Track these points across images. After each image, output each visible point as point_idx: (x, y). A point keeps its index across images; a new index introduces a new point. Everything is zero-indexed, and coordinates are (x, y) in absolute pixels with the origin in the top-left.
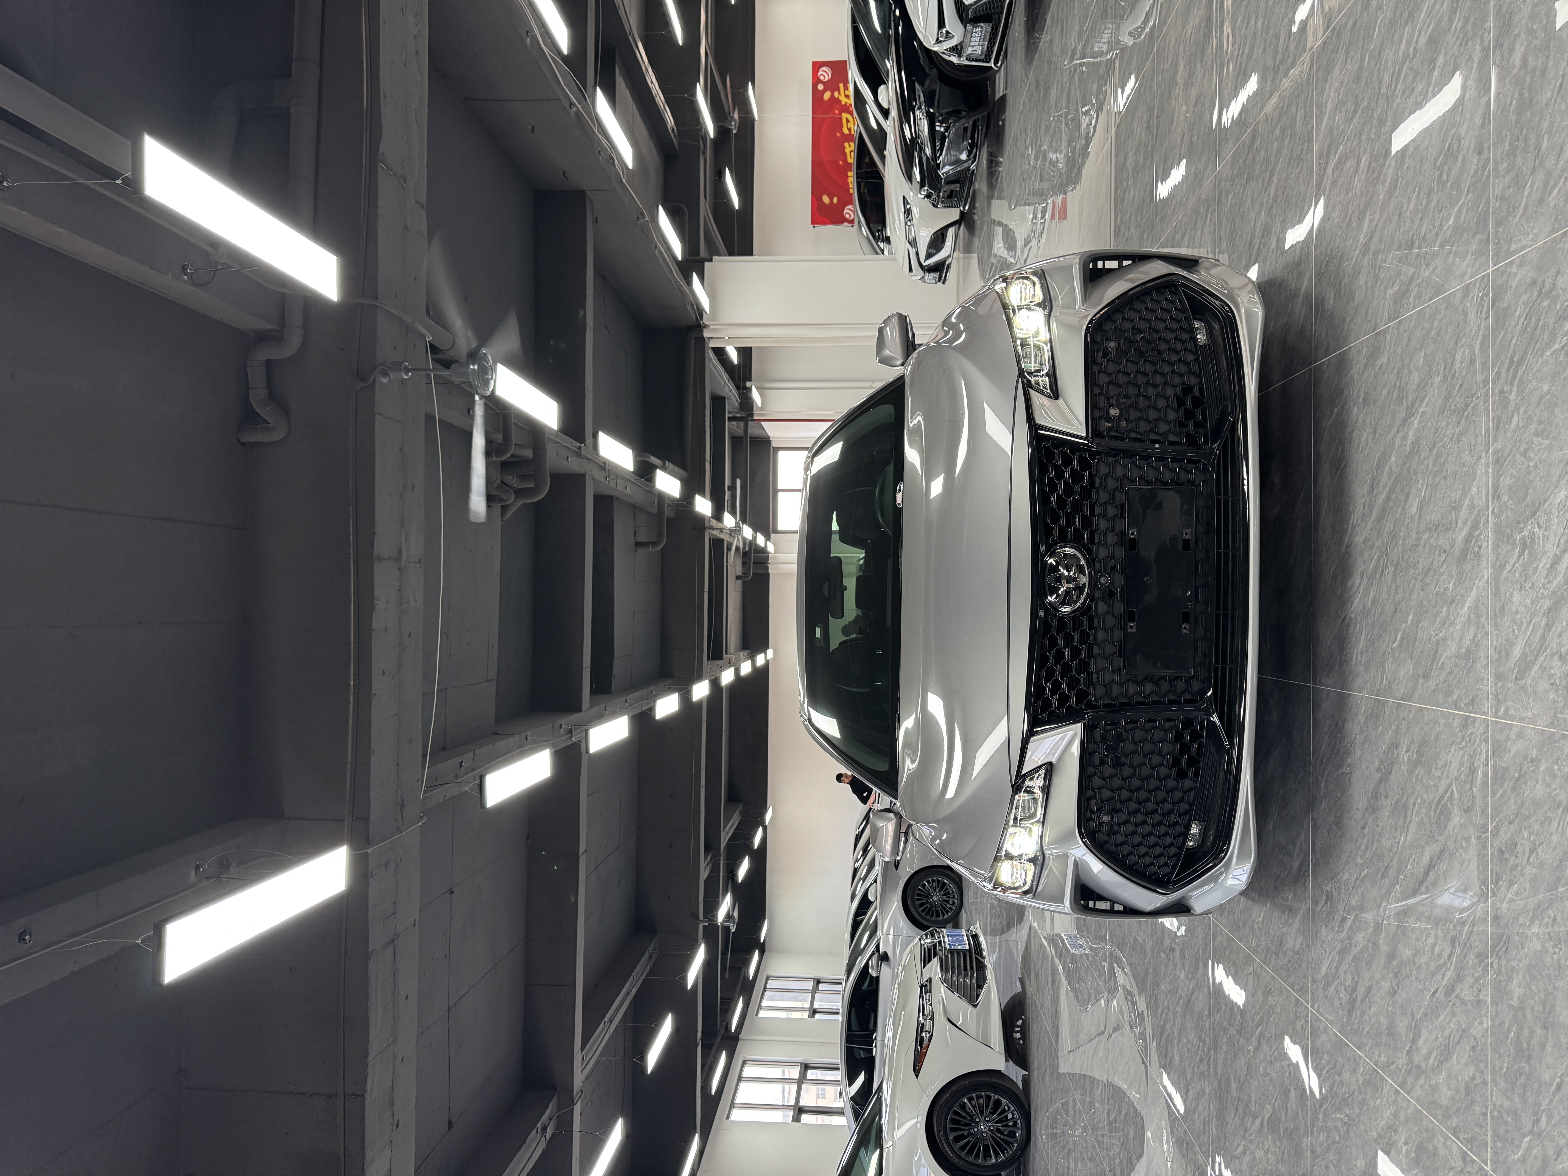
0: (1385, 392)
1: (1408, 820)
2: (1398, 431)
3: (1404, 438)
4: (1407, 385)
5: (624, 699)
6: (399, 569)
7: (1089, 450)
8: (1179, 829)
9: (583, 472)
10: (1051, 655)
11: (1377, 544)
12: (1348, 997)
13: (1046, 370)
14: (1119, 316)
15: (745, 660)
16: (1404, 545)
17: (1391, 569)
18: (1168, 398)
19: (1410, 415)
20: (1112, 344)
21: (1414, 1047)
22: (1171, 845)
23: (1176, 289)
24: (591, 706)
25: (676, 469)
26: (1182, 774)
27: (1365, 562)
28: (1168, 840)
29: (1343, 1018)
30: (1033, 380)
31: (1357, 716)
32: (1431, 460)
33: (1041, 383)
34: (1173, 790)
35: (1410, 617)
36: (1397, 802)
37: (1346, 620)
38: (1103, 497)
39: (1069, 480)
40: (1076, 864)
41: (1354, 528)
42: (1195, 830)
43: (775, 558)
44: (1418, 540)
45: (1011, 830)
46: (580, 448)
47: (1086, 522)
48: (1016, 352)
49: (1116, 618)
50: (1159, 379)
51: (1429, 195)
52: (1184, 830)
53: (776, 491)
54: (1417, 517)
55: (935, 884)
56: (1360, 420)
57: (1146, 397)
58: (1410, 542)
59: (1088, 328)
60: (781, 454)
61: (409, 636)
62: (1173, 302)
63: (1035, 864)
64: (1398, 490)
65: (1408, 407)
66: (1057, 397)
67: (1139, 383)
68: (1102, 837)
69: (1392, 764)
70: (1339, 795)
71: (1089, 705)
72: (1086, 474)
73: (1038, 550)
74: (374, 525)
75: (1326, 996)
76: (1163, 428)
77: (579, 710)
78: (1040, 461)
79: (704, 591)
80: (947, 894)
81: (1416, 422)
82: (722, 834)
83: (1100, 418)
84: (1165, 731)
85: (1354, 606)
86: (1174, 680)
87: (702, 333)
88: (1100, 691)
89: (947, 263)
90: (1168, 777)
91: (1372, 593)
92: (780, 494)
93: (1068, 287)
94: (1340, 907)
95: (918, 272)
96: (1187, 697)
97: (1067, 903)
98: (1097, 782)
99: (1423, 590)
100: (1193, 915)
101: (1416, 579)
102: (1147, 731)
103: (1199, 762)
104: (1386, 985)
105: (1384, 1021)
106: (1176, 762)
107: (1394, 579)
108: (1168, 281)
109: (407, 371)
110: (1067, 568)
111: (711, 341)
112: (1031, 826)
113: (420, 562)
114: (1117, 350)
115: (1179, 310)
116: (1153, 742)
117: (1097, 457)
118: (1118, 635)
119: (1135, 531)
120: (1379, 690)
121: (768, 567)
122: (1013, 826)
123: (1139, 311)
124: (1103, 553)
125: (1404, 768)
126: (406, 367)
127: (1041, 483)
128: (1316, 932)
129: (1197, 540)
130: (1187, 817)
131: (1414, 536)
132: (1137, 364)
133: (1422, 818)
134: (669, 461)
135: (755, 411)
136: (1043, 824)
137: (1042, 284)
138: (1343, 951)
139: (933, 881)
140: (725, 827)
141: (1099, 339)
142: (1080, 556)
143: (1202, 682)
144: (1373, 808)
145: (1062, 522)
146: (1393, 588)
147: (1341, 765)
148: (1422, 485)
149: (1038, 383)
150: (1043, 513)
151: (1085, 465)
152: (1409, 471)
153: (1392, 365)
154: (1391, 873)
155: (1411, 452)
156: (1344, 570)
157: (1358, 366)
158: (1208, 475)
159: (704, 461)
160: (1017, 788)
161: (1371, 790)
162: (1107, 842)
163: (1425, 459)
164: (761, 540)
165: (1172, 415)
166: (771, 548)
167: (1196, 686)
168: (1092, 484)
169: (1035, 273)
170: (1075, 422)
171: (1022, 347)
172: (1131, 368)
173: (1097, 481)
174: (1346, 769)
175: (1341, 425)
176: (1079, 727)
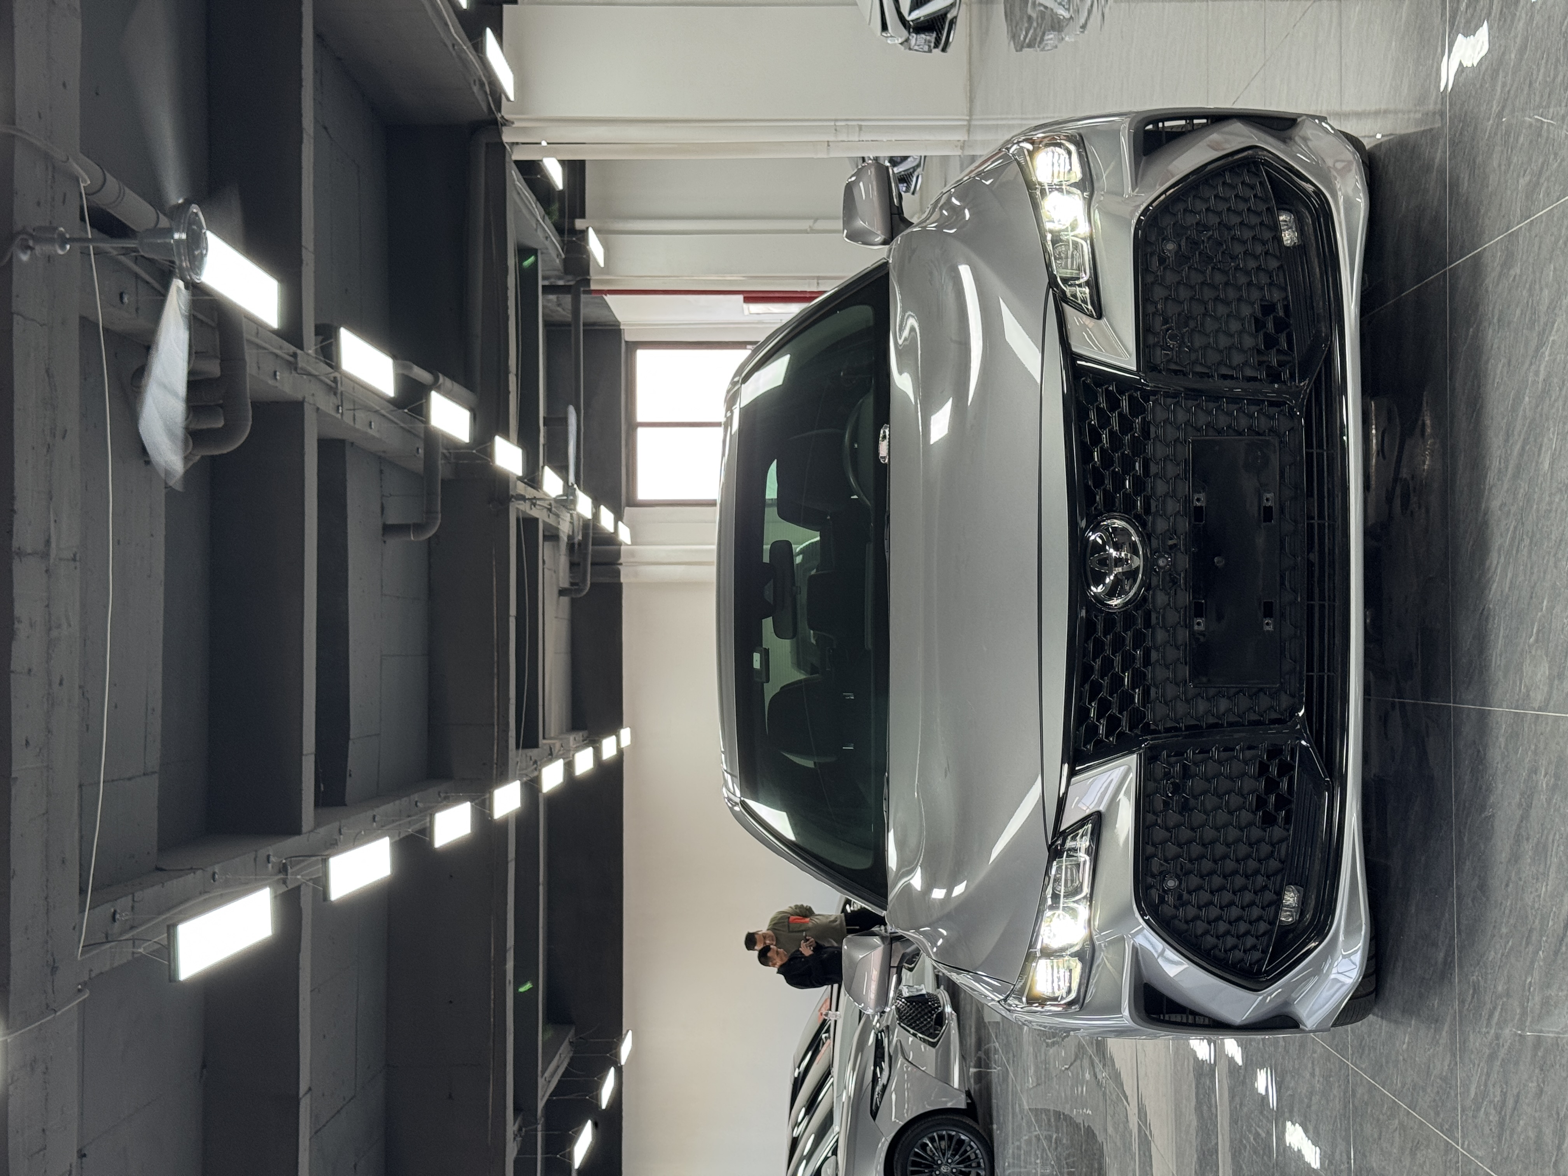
0: (1518, 312)
1: (1548, 863)
2: (1531, 364)
3: (1537, 373)
4: (1538, 305)
5: (370, 813)
6: (47, 571)
7: (1141, 389)
8: (1269, 896)
9: (300, 398)
10: (1097, 664)
11: (1514, 509)
12: (1497, 1118)
13: (1085, 278)
14: (1180, 206)
15: (579, 749)
16: (1538, 510)
17: (1527, 541)
18: (1244, 319)
19: (1541, 344)
20: (1171, 246)
21: (1560, 1155)
22: (1260, 918)
23: (1258, 169)
24: (318, 824)
25: (457, 388)
26: (1269, 820)
27: (1501, 535)
28: (1256, 912)
29: (1493, 1148)
30: (1068, 290)
31: (1497, 738)
32: (1560, 403)
33: (1078, 294)
34: (1259, 841)
35: (1545, 603)
36: (1537, 844)
37: (1485, 613)
38: (1161, 451)
39: (1116, 428)
40: (1135, 951)
41: (1490, 489)
42: (1290, 898)
43: (632, 554)
44: (1550, 503)
45: (1048, 913)
46: (295, 355)
47: (1139, 485)
48: (1045, 250)
49: (1179, 612)
50: (1232, 294)
51: (1556, 68)
52: (1275, 897)
53: (633, 426)
54: (1549, 474)
55: (943, 1144)
56: (1495, 346)
57: (1216, 318)
58: (1544, 506)
59: (1139, 220)
60: (642, 355)
61: (61, 684)
62: (1253, 187)
63: (1081, 959)
64: (1532, 439)
65: (1539, 333)
66: (1100, 316)
67: (1206, 298)
68: (1167, 910)
69: (1532, 794)
70: (1482, 847)
71: (1147, 729)
72: (1138, 420)
73: (1077, 524)
74: (13, 498)
75: (1476, 1127)
76: (1237, 359)
77: (296, 830)
78: (1078, 403)
79: (508, 615)
80: (966, 1160)
81: (1547, 353)
82: (541, 1082)
83: (1154, 345)
84: (1246, 762)
85: (1492, 593)
86: (1255, 694)
87: (499, 134)
88: (1161, 710)
89: (950, 16)
90: (1250, 824)
91: (1509, 575)
92: (640, 431)
93: (1113, 163)
94: (1487, 998)
95: (897, 34)
96: (1274, 716)
97: (1126, 1013)
98: (1159, 834)
99: (1556, 567)
100: (1303, 1031)
101: (1549, 553)
102: (1220, 762)
103: (1290, 802)
104: (1532, 1085)
105: (1531, 1134)
106: (1261, 802)
107: (1530, 556)
108: (1245, 158)
109: (63, 241)
110: (1117, 547)
111: (516, 148)
112: (1075, 905)
113: (74, 560)
114: (1176, 253)
115: (1261, 199)
116: (1230, 778)
117: (1152, 398)
118: (1183, 635)
119: (1202, 496)
120: (1518, 701)
121: (618, 574)
122: (1051, 908)
123: (1207, 200)
124: (1161, 526)
125: (1543, 797)
126: (62, 235)
127: (1080, 432)
128: (1464, 1043)
129: (1282, 510)
130: (1279, 877)
131: (1547, 499)
132: (1203, 273)
133: (1560, 857)
134: (445, 375)
135: (593, 276)
136: (1091, 901)
137: (1079, 154)
138: (1492, 1057)
139: (941, 1138)
140: (544, 1070)
141: (1153, 239)
142: (1132, 531)
143: (1293, 696)
144: (1515, 858)
145: (1109, 485)
146: (1529, 566)
147: (1483, 808)
148: (1553, 434)
149: (1074, 296)
150: (1083, 473)
151: (1137, 408)
152: (1541, 415)
153: (1524, 278)
154: (1535, 937)
155: (1543, 391)
156: (1482, 547)
157: (1493, 275)
158: (1296, 421)
159: (507, 372)
160: (1055, 853)
161: (1513, 833)
162: (1175, 917)
163: (1555, 401)
164: (607, 519)
165: (1248, 342)
166: (624, 534)
167: (1285, 701)
168: (1146, 433)
169: (1070, 139)
170: (1121, 349)
171: (1053, 245)
172: (1196, 278)
173: (1152, 429)
174: (1487, 813)
175: (1476, 352)
176: (1132, 760)
